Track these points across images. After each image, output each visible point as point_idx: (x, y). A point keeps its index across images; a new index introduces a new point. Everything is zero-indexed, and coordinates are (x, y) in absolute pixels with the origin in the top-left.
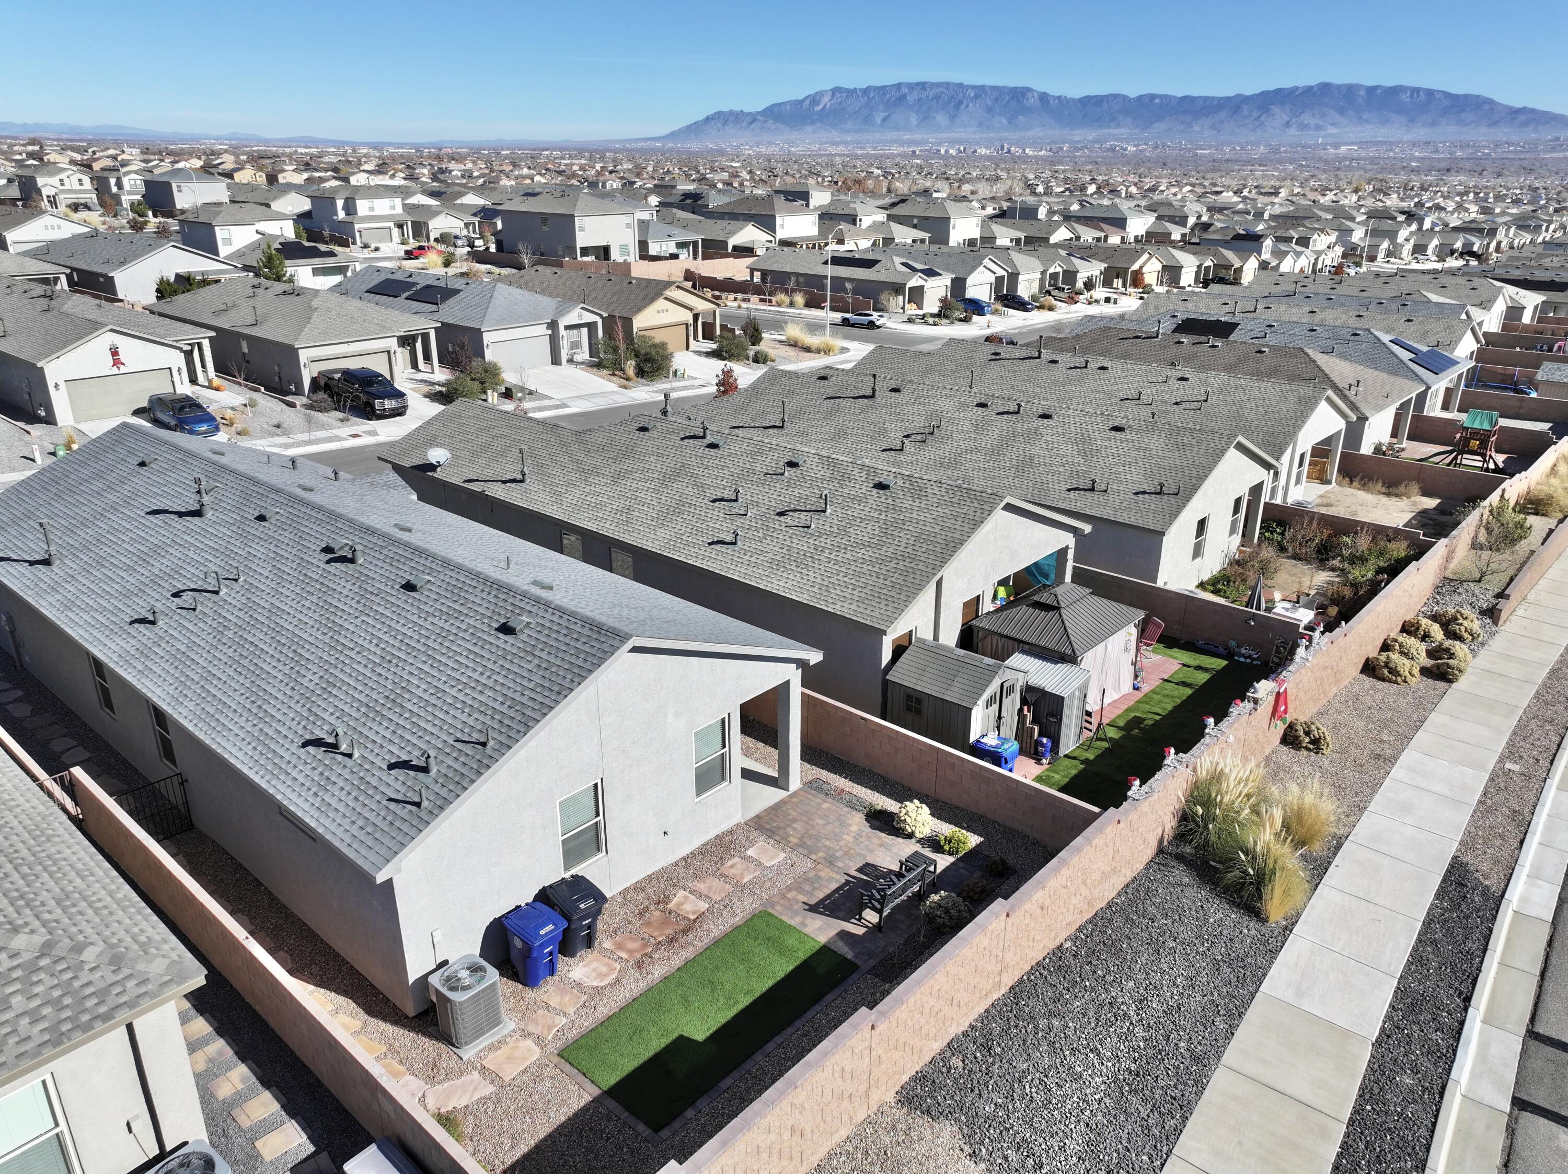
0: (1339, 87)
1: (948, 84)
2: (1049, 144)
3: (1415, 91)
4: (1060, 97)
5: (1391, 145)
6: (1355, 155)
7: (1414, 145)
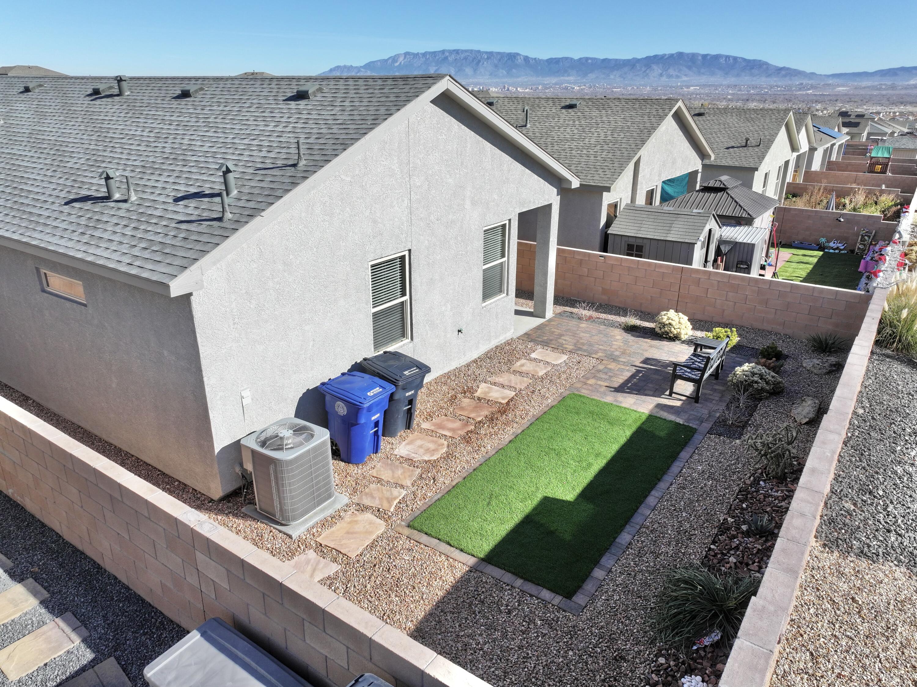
0: (688, 54)
1: (472, 51)
2: (530, 85)
3: (727, 57)
4: (535, 59)
5: (716, 87)
6: (698, 92)
7: (729, 87)
